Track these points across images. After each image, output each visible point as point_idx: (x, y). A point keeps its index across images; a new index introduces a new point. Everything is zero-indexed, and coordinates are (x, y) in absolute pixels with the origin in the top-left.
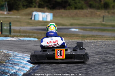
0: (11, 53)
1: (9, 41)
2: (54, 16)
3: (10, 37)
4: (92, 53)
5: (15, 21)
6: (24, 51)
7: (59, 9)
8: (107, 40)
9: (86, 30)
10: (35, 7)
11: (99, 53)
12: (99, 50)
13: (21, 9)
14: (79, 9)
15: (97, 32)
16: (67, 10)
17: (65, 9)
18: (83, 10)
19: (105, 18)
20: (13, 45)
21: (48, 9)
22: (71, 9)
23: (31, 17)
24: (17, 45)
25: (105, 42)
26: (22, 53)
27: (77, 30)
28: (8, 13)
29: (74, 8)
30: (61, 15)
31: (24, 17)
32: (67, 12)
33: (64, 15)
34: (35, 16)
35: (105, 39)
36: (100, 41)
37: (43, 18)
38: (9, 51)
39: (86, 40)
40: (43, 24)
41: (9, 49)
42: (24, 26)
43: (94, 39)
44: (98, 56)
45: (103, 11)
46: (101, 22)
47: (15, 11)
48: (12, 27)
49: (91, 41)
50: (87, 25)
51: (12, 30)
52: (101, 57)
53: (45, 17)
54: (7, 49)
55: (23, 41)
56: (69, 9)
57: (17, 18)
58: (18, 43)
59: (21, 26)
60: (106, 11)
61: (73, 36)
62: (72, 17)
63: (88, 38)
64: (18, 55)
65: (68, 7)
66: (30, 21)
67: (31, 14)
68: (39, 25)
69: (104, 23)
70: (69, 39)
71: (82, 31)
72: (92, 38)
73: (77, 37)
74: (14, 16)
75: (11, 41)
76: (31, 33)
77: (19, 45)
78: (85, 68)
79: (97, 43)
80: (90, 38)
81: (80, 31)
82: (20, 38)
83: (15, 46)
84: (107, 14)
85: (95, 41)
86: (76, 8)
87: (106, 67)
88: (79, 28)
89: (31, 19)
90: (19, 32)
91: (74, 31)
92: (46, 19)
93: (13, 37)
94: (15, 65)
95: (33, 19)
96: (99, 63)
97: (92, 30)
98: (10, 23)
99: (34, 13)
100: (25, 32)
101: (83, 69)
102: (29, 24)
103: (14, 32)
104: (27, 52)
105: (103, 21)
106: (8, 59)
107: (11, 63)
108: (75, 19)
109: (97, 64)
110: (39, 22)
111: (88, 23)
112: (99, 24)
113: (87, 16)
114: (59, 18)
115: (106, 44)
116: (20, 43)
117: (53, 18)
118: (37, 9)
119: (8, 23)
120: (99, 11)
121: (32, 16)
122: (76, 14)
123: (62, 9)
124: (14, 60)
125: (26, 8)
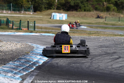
0: (34, 45)
1: (33, 35)
2: (68, 16)
3: (35, 33)
4: (96, 46)
5: (38, 20)
6: (45, 44)
7: (72, 11)
8: (108, 36)
9: (92, 28)
10: (54, 9)
11: (101, 47)
12: (101, 44)
13: (44, 11)
14: (87, 11)
15: (100, 29)
16: (78, 11)
17: (76, 11)
18: (90, 12)
19: (106, 19)
20: (36, 39)
21: (64, 11)
22: (82, 11)
23: (50, 17)
24: (39, 39)
25: (106, 38)
26: (43, 45)
27: (86, 27)
28: (34, 14)
29: (83, 10)
30: (74, 16)
31: (45, 17)
32: (78, 13)
33: (75, 16)
34: (53, 16)
35: (106, 35)
36: (102, 37)
37: (60, 18)
38: (33, 44)
39: (92, 36)
40: (60, 22)
41: (33, 42)
42: (45, 24)
43: (98, 36)
44: (100, 49)
45: (106, 13)
46: (104, 21)
47: (39, 12)
48: (36, 25)
49: (96, 37)
50: (93, 24)
51: (36, 27)
52: (103, 49)
53: (62, 16)
54: (32, 42)
55: (44, 36)
56: (80, 11)
57: (40, 17)
58: (40, 37)
59: (43, 24)
60: (108, 13)
61: (83, 32)
62: (82, 17)
63: (93, 34)
64: (40, 47)
65: (79, 10)
66: (50, 20)
67: (51, 15)
68: (57, 23)
69: (106, 22)
70: (79, 35)
71: (89, 28)
72: (97, 35)
73: (85, 34)
74: (38, 16)
75: (35, 35)
76: (51, 29)
77: (41, 39)
78: (90, 58)
79: (100, 38)
80: (95, 34)
81: (88, 28)
82: (42, 34)
83: (38, 40)
84: (108, 15)
85: (99, 37)
86: (85, 11)
87: (107, 57)
88: (87, 26)
89: (51, 18)
90: (41, 28)
91: (83, 28)
92: (62, 18)
93: (36, 33)
94: (37, 55)
95: (52, 18)
96: (101, 55)
97: (97, 27)
98: (35, 22)
99: (53, 14)
100: (46, 28)
101: (88, 59)
102: (49, 22)
103: (37, 28)
104: (46, 44)
105: (105, 21)
106: (32, 50)
107: (34, 53)
108: (85, 19)
109: (100, 55)
110: (57, 21)
111: (93, 22)
112: (102, 23)
113: (93, 17)
114: (72, 18)
115: (107, 40)
116: (42, 37)
117: (67, 18)
118: (55, 10)
119: (33, 21)
120: (102, 13)
121: (52, 16)
122: (85, 15)
123: (74, 11)
124: (36, 51)
125: (47, 10)
